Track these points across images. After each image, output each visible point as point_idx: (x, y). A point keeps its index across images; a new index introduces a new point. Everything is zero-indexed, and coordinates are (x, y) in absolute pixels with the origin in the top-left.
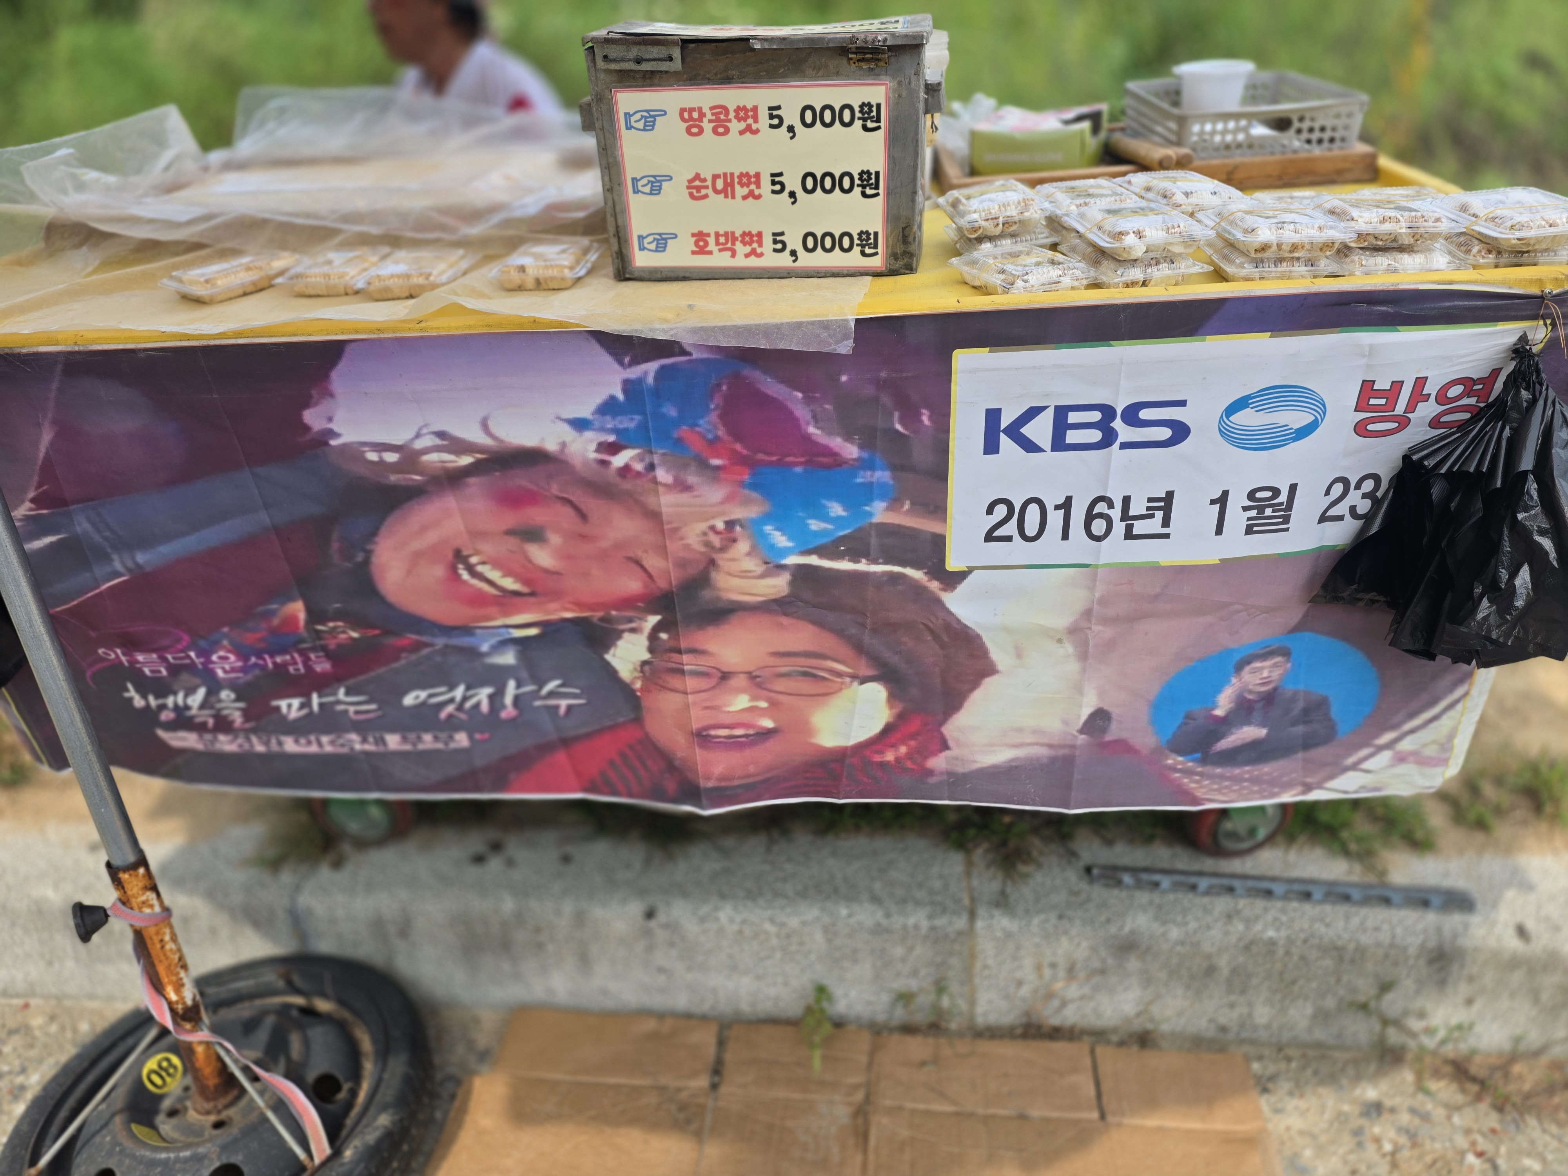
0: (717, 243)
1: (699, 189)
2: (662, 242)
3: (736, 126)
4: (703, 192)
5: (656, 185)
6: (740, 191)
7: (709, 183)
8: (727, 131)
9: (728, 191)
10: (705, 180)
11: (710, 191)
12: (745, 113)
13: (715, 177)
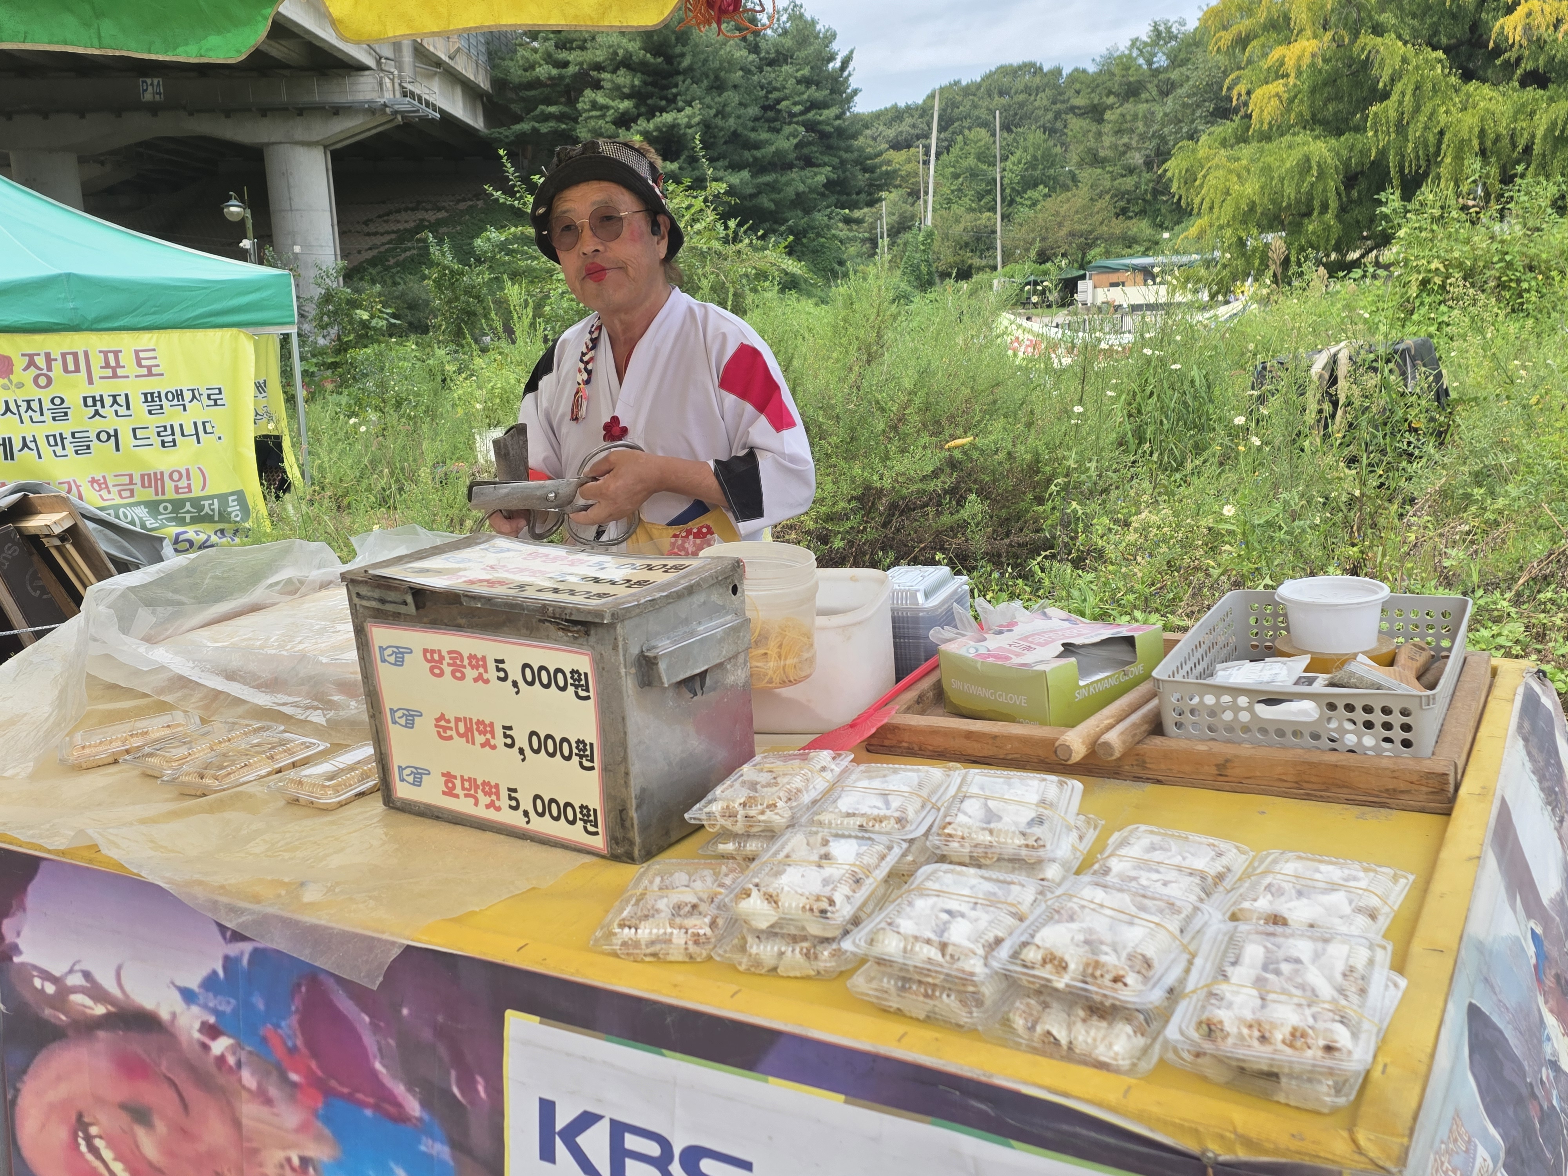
0: (463, 788)
1: (445, 729)
2: (418, 776)
3: (470, 673)
4: (449, 733)
5: (410, 718)
6: (480, 739)
7: (452, 725)
8: (463, 677)
9: (468, 735)
10: (448, 721)
11: (453, 733)
12: (478, 662)
13: (457, 720)
